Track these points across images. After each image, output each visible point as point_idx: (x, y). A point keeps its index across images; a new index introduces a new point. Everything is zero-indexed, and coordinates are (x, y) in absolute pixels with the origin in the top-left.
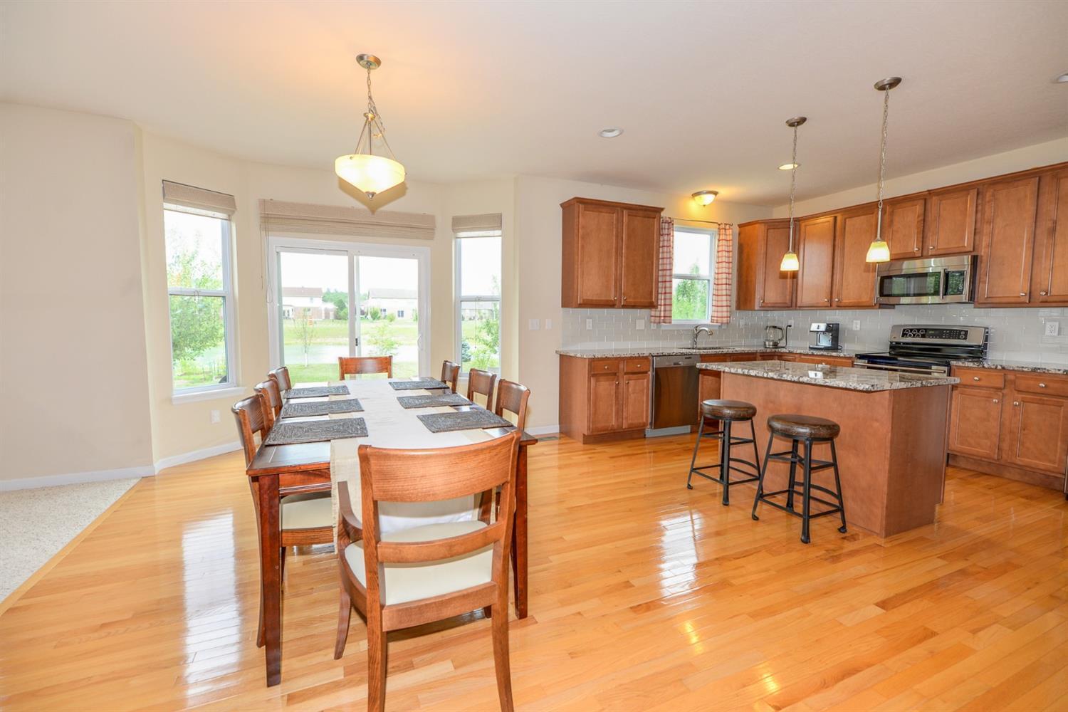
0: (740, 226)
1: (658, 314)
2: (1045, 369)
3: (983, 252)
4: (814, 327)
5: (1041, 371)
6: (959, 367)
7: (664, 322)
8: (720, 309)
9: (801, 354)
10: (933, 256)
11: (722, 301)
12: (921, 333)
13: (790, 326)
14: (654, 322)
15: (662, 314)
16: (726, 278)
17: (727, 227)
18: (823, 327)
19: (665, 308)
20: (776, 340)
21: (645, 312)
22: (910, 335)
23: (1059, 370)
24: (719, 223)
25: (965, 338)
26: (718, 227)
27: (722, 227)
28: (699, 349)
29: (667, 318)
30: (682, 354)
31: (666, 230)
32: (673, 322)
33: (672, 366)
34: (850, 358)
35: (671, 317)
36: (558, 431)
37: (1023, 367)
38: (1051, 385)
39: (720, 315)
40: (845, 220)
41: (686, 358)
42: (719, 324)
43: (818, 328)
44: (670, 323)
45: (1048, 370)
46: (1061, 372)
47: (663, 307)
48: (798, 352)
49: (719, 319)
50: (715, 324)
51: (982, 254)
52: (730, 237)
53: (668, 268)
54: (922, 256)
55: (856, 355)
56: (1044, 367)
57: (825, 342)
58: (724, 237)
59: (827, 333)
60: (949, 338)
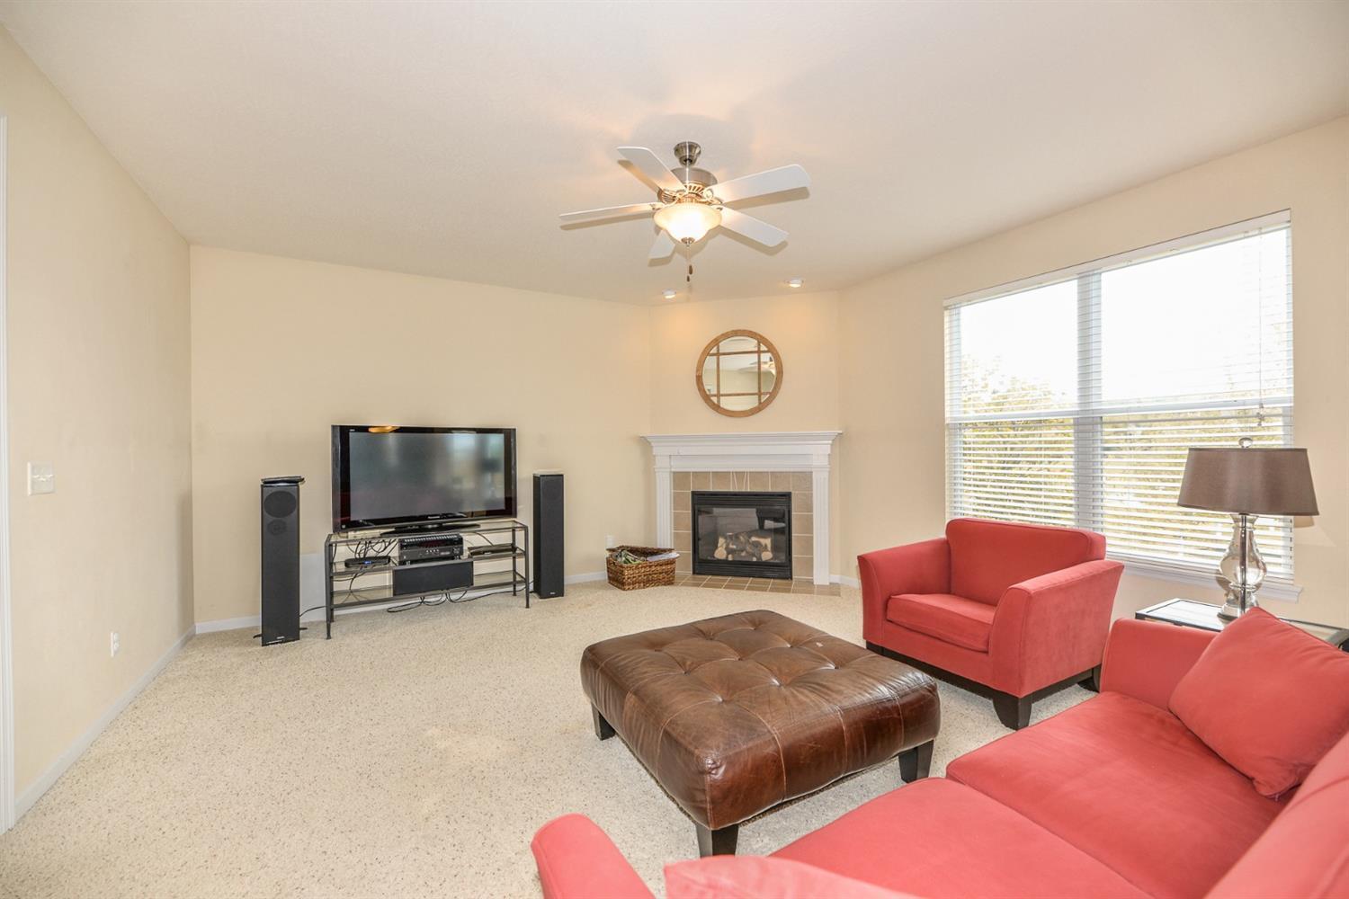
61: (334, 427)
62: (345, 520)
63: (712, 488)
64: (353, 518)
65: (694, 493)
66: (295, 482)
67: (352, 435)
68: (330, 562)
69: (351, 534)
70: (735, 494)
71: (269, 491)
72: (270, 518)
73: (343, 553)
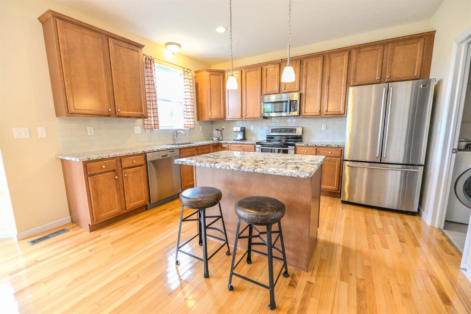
0: (196, 72)
1: (149, 123)
2: (331, 145)
3: (303, 91)
4: (235, 129)
5: (329, 146)
6: (299, 146)
7: (155, 128)
8: (188, 120)
9: (231, 144)
10: (284, 93)
11: (189, 115)
12: (279, 131)
13: (223, 129)
14: (148, 129)
15: (153, 123)
16: (191, 102)
17: (189, 71)
18: (239, 129)
19: (154, 119)
20: (218, 137)
21: (140, 121)
22: (275, 132)
23: (336, 145)
24: (184, 68)
25: (295, 132)
26: (183, 70)
27: (186, 71)
28: (179, 144)
29: (156, 125)
30: (167, 150)
31: (149, 65)
32: (160, 128)
33: (161, 158)
34: (254, 144)
35: (158, 125)
36: (71, 222)
37: (323, 145)
38: (333, 152)
39: (189, 123)
40: (246, 73)
41: (170, 152)
42: (189, 129)
43: (237, 130)
44: (158, 128)
45: (332, 146)
46: (336, 146)
47: (152, 119)
48: (230, 142)
49: (188, 126)
50: (187, 129)
51: (303, 92)
52: (191, 78)
53: (153, 91)
54: (279, 93)
55: (256, 143)
56: (330, 144)
57: (240, 137)
58: (187, 77)
59: (241, 132)
60: (289, 132)
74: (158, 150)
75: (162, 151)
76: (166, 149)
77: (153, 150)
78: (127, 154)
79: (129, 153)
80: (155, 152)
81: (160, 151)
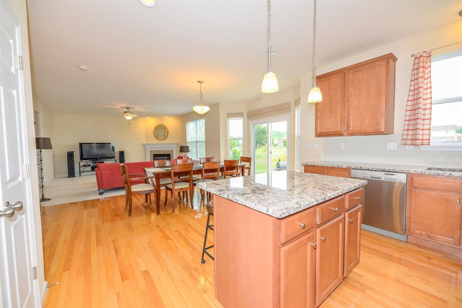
29: (426, 141)
35: (429, 140)
41: (387, 174)
44: (429, 145)
61: (79, 143)
62: (82, 158)
63: (157, 153)
64: (84, 158)
65: (154, 154)
66: (73, 152)
67: (83, 144)
68: (80, 166)
69: (83, 161)
70: (161, 154)
71: (69, 153)
72: (69, 158)
73: (82, 164)
74: (369, 169)
75: (375, 170)
76: (381, 170)
77: (361, 167)
78: (332, 166)
79: (334, 166)
80: (363, 170)
81: (371, 170)
